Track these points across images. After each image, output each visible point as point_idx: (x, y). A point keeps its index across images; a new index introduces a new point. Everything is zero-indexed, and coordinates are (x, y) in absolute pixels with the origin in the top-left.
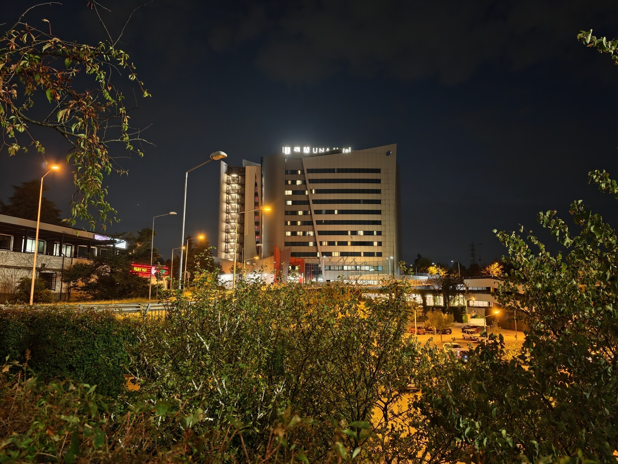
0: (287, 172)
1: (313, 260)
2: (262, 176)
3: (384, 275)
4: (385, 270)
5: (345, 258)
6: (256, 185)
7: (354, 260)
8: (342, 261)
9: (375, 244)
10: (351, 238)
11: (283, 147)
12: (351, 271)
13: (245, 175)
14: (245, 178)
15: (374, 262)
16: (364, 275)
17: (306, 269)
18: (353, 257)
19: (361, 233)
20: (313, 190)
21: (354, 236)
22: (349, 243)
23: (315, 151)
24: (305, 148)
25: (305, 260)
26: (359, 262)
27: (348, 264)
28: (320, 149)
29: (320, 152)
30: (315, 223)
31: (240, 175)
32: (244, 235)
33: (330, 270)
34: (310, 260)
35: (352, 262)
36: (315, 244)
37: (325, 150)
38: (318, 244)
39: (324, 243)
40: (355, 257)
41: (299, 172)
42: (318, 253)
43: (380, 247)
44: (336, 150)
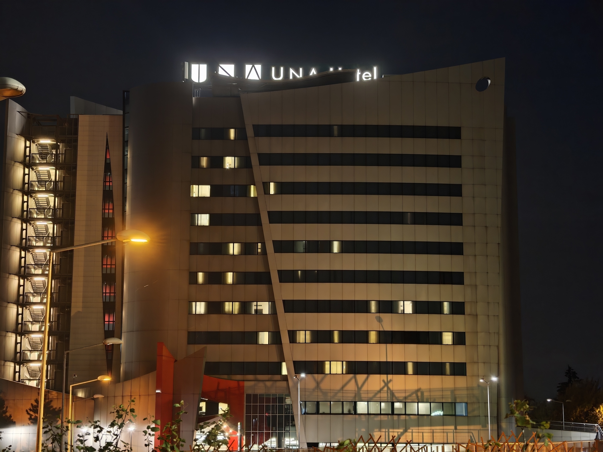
0: (196, 135)
1: (269, 384)
2: (125, 144)
3: (472, 427)
4: (476, 413)
5: (361, 378)
6: (108, 168)
7: (386, 384)
8: (352, 386)
9: (447, 338)
10: (380, 320)
11: (187, 64)
12: (378, 418)
13: (76, 141)
14: (75, 148)
15: (442, 390)
16: (415, 429)
17: (248, 412)
18: (384, 377)
19: (408, 307)
20: (272, 185)
21: (386, 317)
22: (373, 337)
23: (278, 74)
24: (248, 67)
25: (247, 384)
26: (400, 391)
27: (371, 395)
28: (292, 71)
29: (291, 77)
30: (275, 277)
31: (62, 141)
32: (69, 312)
33: (317, 413)
34: (261, 384)
35: (380, 391)
36: (276, 338)
37: (306, 72)
38: (285, 338)
39: (302, 337)
40: (390, 377)
41: (232, 132)
42: (284, 365)
43: (460, 348)
44: (336, 74)
